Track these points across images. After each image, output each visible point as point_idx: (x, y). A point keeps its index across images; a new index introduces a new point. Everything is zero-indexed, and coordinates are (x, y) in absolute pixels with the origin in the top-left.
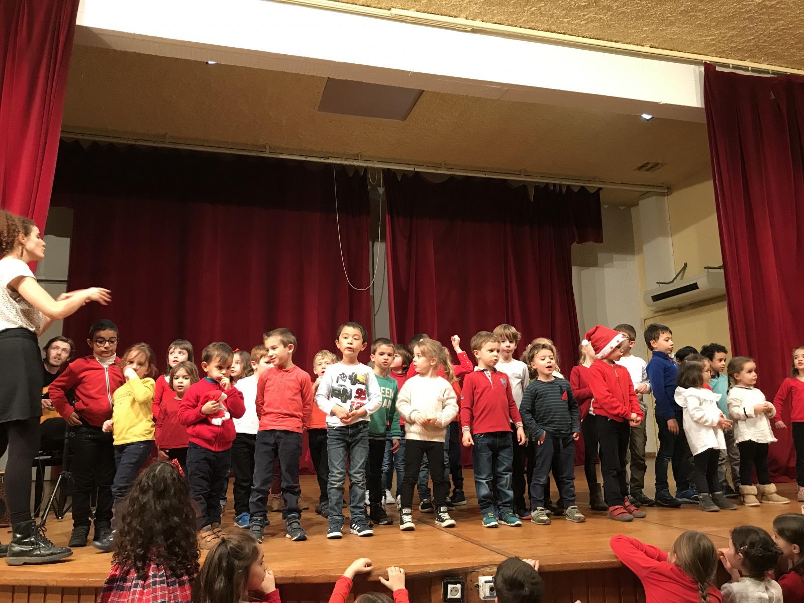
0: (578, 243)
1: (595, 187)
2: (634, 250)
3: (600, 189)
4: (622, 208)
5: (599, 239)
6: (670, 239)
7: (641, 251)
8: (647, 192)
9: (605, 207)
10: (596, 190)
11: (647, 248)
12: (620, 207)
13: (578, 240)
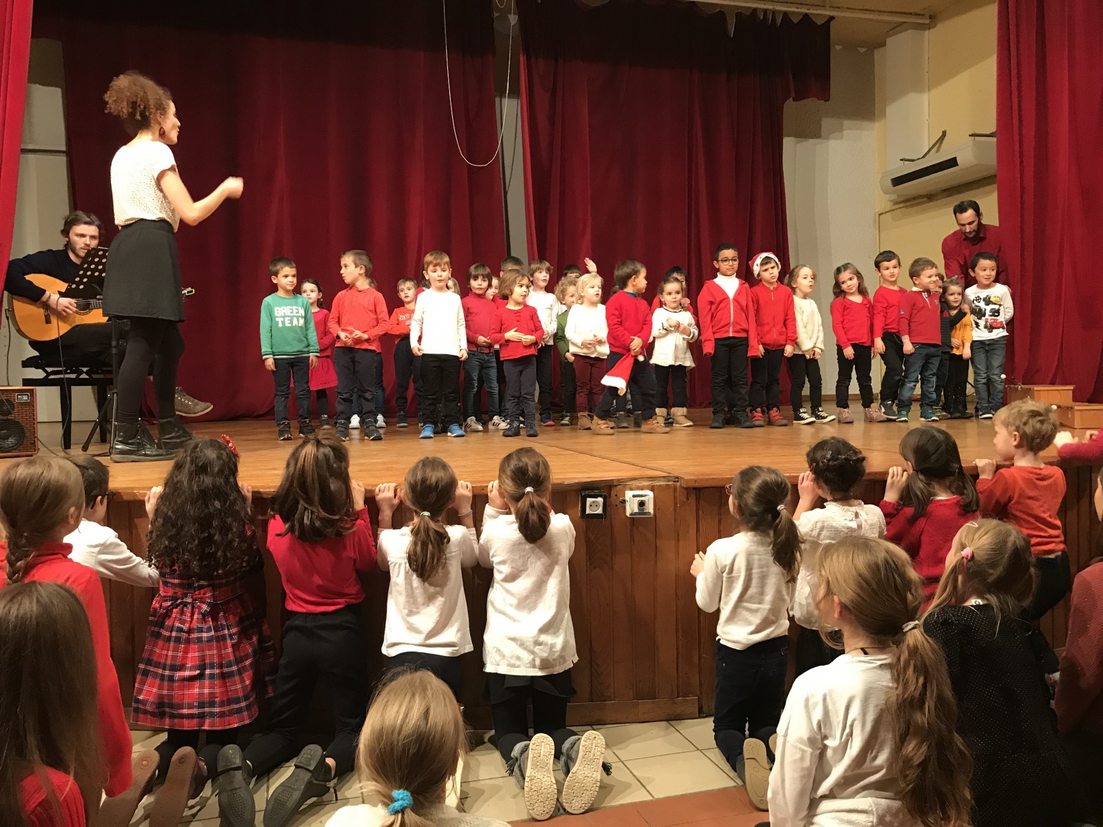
0: (795, 100)
1: (825, 15)
2: (874, 113)
3: (832, 18)
4: (862, 50)
5: (825, 95)
6: (926, 96)
7: (883, 114)
8: (901, 24)
9: (836, 48)
10: (826, 19)
11: (891, 110)
12: (859, 49)
13: (793, 95)
